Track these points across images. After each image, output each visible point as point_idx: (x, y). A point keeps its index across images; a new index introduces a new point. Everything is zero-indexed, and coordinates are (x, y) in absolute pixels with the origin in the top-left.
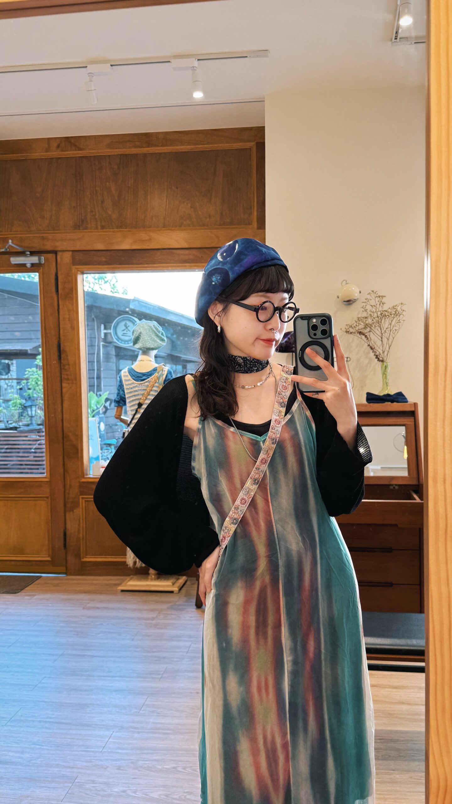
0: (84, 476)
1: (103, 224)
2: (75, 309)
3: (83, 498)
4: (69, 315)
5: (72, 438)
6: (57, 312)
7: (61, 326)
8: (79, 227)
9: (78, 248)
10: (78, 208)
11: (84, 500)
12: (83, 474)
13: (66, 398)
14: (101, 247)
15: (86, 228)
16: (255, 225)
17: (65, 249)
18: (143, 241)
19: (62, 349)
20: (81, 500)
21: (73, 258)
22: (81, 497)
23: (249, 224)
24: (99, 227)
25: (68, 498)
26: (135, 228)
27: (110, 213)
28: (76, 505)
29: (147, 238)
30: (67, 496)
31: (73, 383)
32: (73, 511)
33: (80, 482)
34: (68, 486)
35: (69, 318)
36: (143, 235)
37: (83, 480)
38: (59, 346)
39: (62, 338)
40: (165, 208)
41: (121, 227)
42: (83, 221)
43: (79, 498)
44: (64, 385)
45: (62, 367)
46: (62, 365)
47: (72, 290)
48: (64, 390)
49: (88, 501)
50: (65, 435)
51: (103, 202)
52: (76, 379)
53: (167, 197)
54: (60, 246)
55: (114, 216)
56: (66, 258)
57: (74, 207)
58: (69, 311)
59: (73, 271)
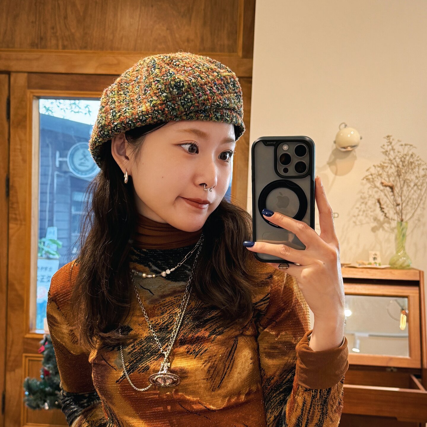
0: (29, 330)
1: (66, 43)
2: (28, 140)
3: (26, 357)
4: (21, 145)
5: (18, 287)
6: (7, 141)
7: (11, 158)
8: (37, 45)
9: (35, 69)
10: (37, 23)
11: (27, 359)
12: (28, 329)
13: (13, 240)
14: (61, 69)
15: (45, 47)
16: (240, 54)
17: (19, 69)
18: (110, 65)
19: (11, 184)
20: (24, 359)
21: (29, 81)
22: (24, 355)
23: (233, 52)
24: (60, 47)
25: (10, 356)
26: (102, 49)
27: (73, 31)
28: (17, 364)
29: (115, 62)
30: (8, 353)
31: (21, 224)
32: (14, 370)
33: (24, 338)
34: (10, 343)
35: (21, 149)
36: (110, 58)
37: (28, 336)
38: (8, 180)
39: (11, 171)
40: (137, 28)
41: (85, 48)
42: (42, 39)
43: (22, 356)
44: (11, 225)
45: (10, 205)
46: (10, 203)
47: (25, 117)
48: (11, 231)
49: (32, 360)
50: (9, 283)
51: (66, 18)
52: (25, 220)
53: (140, 16)
54: (14, 66)
55: (78, 35)
56: (20, 80)
57: (32, 22)
58: (21, 141)
59: (28, 95)
